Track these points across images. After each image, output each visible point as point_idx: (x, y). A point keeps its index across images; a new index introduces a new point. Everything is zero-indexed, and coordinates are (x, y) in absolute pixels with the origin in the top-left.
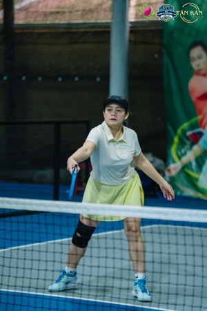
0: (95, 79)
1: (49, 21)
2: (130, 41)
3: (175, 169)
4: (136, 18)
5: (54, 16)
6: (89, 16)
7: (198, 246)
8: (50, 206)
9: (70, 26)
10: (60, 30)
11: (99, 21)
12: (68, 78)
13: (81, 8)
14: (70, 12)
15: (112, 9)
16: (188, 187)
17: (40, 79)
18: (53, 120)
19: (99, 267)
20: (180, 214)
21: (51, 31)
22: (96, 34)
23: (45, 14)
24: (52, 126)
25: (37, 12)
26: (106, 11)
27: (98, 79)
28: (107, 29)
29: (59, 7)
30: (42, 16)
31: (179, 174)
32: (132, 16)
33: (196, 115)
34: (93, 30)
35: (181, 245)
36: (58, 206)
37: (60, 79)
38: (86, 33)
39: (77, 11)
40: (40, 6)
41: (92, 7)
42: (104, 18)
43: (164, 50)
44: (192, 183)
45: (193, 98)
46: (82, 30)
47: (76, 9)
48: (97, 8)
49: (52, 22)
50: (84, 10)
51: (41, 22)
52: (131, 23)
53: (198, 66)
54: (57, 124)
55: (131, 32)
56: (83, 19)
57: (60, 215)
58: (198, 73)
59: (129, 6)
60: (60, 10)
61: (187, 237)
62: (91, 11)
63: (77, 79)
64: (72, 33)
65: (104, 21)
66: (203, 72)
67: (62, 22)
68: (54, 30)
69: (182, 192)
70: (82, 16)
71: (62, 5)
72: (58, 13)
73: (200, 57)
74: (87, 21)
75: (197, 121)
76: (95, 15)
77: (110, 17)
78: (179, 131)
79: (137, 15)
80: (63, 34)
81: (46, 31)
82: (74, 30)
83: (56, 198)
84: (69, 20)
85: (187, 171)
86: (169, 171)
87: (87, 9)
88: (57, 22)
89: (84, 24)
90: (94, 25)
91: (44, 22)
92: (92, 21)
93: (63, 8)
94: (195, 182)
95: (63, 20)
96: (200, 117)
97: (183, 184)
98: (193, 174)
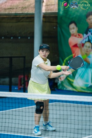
0: (28, 38)
1: (7, 12)
2: (43, 21)
3: (63, 78)
4: (45, 11)
5: (9, 10)
6: (25, 10)
7: (72, 111)
8: (7, 94)
9: (16, 14)
10: (12, 16)
11: (29, 12)
12: (15, 37)
13: (21, 6)
14: (16, 8)
15: (35, 7)
16: (69, 86)
17: (3, 38)
18: (9, 56)
19: (29, 121)
20: (65, 97)
21: (7, 16)
22: (28, 18)
23: (5, 9)
24: (9, 59)
25: (1, 8)
26: (32, 8)
27: (29, 38)
28: (33, 16)
29: (11, 6)
30: (4, 10)
31: (65, 80)
32: (44, 10)
33: (72, 54)
34: (26, 16)
35: (65, 110)
36: (10, 94)
37: (12, 38)
38: (24, 17)
39: (20, 8)
40: (3, 5)
41: (26, 6)
42: (31, 11)
43: (58, 25)
44: (71, 84)
45: (71, 46)
46: (22, 16)
47: (19, 7)
48: (28, 7)
49: (8, 13)
50: (22, 7)
51: (3, 13)
52: (43, 13)
53: (73, 32)
54: (11, 58)
55: (44, 17)
56: (22, 11)
57: (12, 98)
58: (73, 35)
59: (43, 6)
60: (11, 7)
61: (68, 107)
62: (26, 8)
63: (19, 38)
64: (17, 17)
65: (31, 12)
66: (75, 35)
67: (12, 13)
68: (9, 16)
69: (66, 88)
70: (22, 10)
71: (12, 5)
72: (11, 8)
73: (73, 28)
74: (24, 12)
75: (72, 56)
76: (27, 9)
77: (34, 10)
78: (65, 61)
79: (46, 10)
80: (13, 18)
81: (6, 16)
82: (18, 16)
83: (10, 91)
84: (15, 12)
85: (68, 78)
86: (60, 78)
87: (24, 7)
88: (10, 13)
89: (22, 13)
90: (27, 14)
91: (5, 13)
92: (26, 12)
93: (13, 6)
94: (72, 83)
95: (13, 12)
96: (73, 55)
97: (66, 85)
98: (71, 80)
